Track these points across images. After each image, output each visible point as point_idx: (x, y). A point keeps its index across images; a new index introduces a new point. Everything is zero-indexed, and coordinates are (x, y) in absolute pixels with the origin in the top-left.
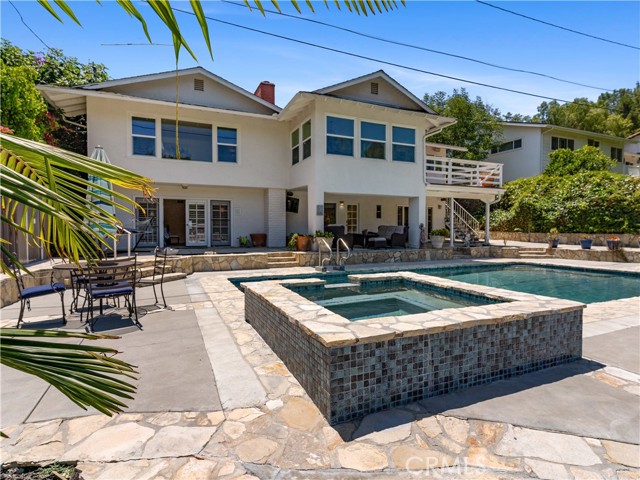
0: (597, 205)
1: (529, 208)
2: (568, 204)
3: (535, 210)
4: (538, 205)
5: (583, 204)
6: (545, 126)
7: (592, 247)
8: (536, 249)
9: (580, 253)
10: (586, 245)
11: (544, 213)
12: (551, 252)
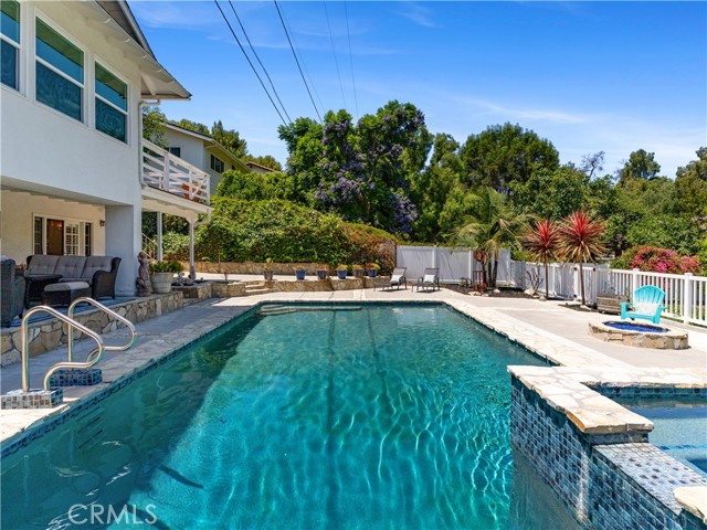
0: (292, 234)
1: (221, 233)
2: (265, 232)
3: (228, 235)
4: (231, 229)
5: (280, 233)
6: (210, 140)
7: (306, 277)
8: (252, 283)
9: (297, 285)
10: (301, 275)
11: (239, 240)
12: (270, 286)
